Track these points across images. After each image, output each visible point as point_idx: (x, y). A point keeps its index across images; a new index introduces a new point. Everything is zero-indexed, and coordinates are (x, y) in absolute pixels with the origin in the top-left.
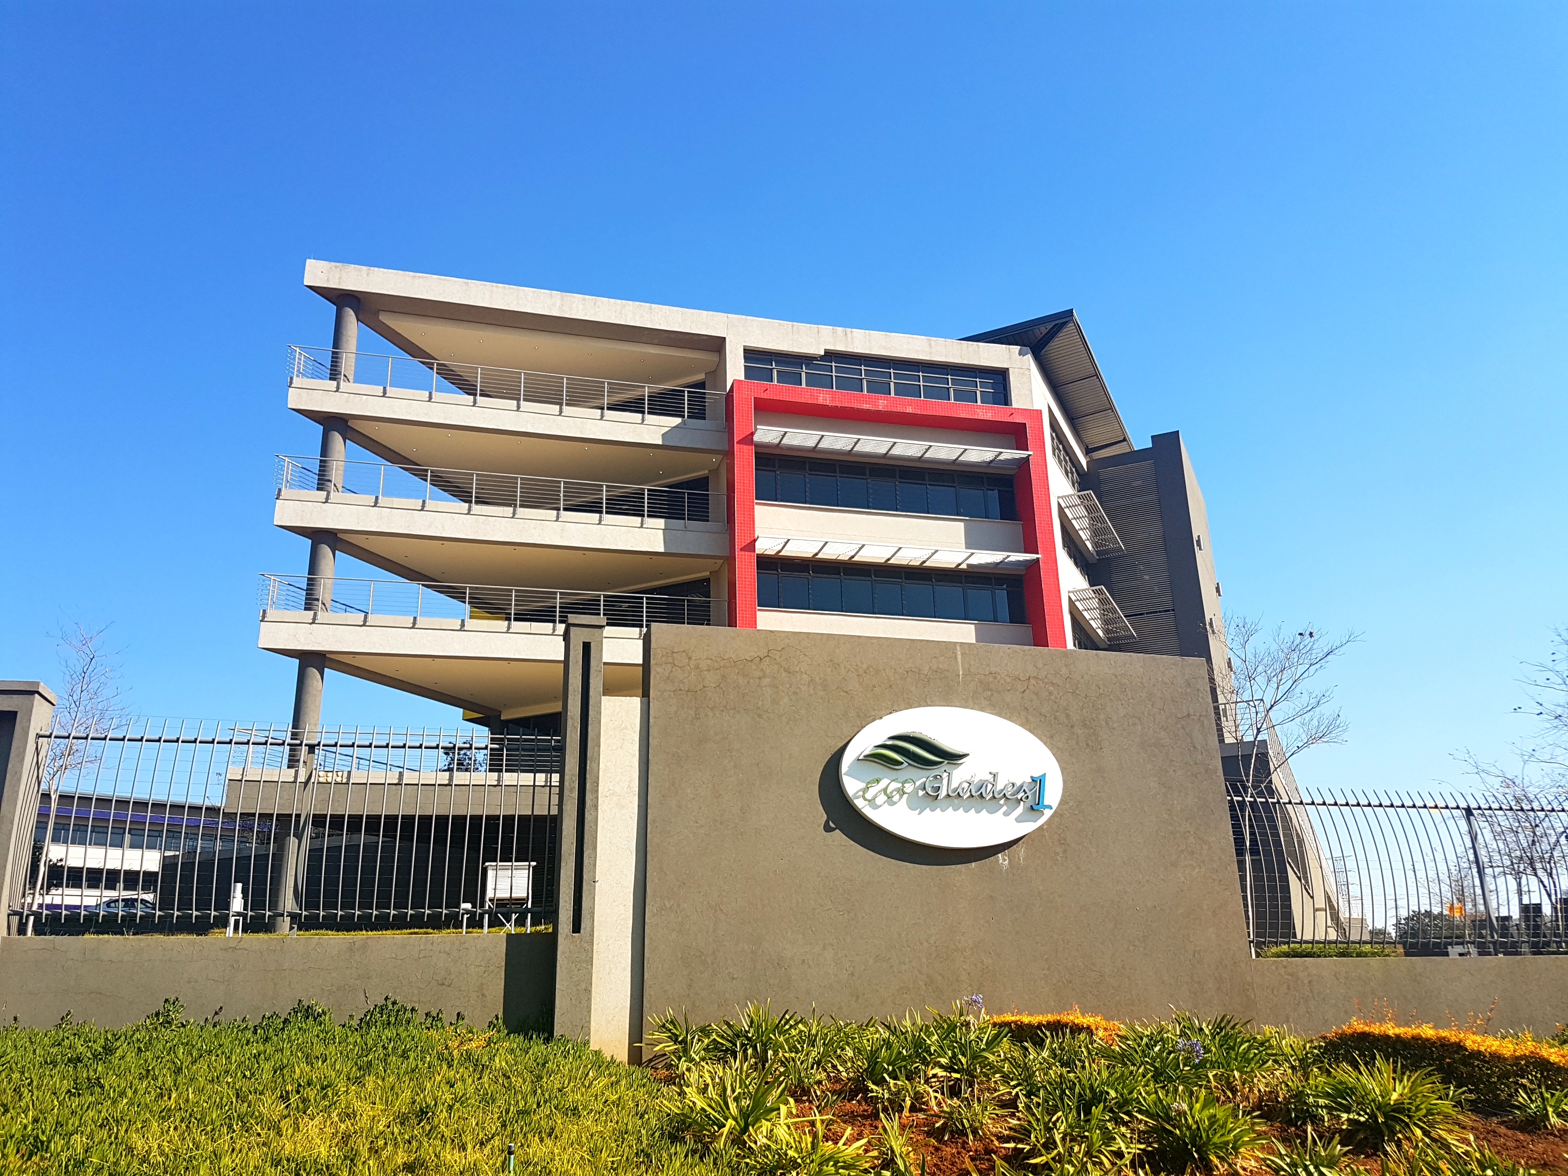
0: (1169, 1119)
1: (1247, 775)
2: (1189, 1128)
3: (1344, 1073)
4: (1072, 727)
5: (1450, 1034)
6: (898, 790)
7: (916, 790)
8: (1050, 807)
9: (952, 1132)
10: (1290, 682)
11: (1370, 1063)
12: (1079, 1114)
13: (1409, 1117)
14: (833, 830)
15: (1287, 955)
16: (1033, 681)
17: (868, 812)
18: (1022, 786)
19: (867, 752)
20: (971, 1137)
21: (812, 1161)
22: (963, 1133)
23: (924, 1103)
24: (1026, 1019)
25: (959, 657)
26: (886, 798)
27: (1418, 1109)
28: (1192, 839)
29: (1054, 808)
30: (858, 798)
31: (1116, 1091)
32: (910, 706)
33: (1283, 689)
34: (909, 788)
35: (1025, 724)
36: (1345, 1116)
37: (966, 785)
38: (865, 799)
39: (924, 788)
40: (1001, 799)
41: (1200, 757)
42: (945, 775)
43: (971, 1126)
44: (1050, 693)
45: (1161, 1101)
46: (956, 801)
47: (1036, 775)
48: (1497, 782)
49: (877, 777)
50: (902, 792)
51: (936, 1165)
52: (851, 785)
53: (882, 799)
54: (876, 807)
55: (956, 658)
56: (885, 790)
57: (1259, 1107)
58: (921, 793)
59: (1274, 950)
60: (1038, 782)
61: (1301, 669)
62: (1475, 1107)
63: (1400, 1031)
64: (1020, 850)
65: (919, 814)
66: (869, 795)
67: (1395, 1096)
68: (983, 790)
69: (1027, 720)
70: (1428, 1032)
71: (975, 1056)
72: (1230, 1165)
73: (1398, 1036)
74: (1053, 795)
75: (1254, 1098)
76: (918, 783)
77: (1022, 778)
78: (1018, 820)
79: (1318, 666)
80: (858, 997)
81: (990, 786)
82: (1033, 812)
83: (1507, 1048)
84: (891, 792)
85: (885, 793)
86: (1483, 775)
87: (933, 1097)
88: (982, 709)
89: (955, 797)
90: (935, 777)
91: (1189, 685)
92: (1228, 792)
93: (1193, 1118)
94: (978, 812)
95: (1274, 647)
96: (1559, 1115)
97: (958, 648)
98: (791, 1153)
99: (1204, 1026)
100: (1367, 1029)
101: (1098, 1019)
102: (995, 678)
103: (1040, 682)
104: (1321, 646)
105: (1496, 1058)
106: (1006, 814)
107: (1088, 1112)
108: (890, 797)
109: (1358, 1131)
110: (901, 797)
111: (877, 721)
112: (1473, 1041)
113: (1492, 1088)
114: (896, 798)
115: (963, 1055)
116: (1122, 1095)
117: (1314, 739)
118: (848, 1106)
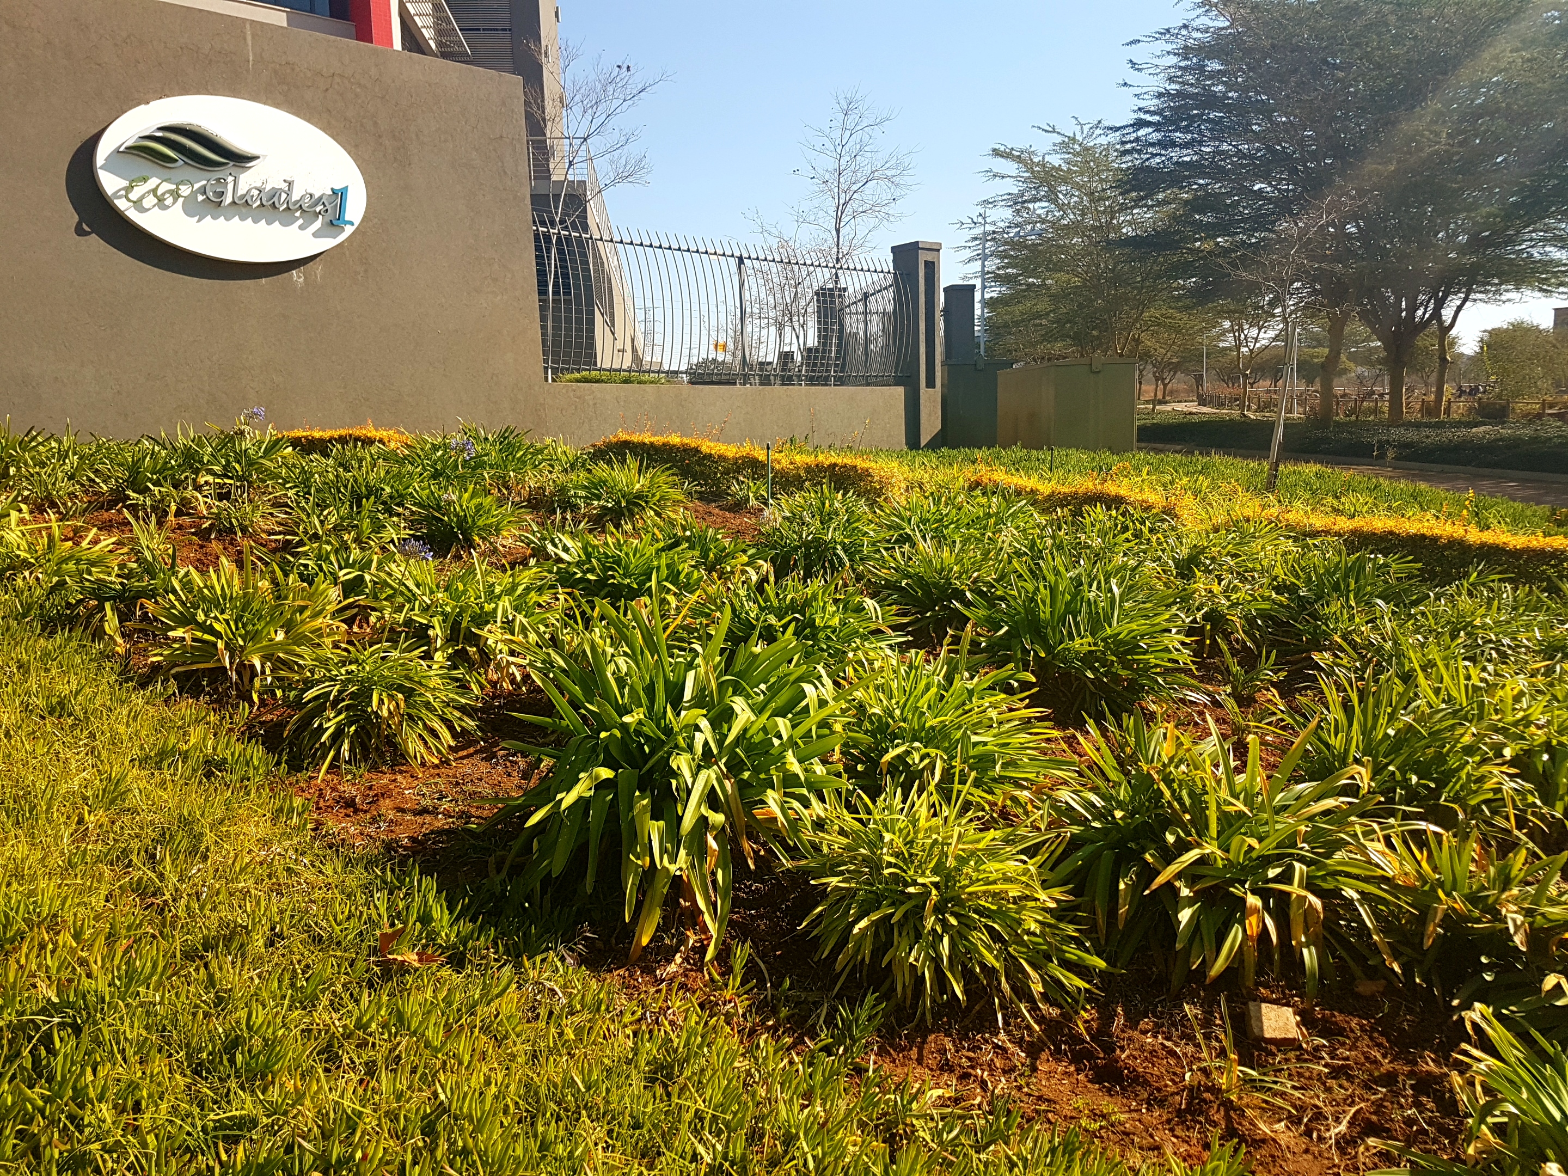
0: (439, 508)
1: (556, 208)
2: (457, 515)
3: (601, 470)
4: (380, 136)
5: (691, 442)
6: (171, 192)
7: (194, 194)
8: (352, 223)
9: (219, 532)
10: (604, 116)
11: (623, 462)
12: (351, 507)
13: (647, 502)
14: (88, 234)
15: (578, 381)
16: (337, 79)
17: (133, 215)
18: (320, 198)
19: (130, 143)
20: (240, 534)
21: (49, 560)
22: (231, 530)
23: (192, 508)
24: (317, 434)
25: (249, 38)
26: (156, 201)
27: (654, 495)
28: (496, 266)
29: (356, 225)
30: (120, 197)
31: (392, 487)
32: (185, 91)
33: (597, 122)
34: (185, 190)
35: (327, 128)
36: (596, 503)
37: (255, 193)
38: (129, 200)
39: (205, 193)
40: (297, 210)
41: (509, 183)
42: (230, 179)
43: (240, 524)
44: (357, 96)
45: (432, 493)
46: (244, 210)
47: (337, 187)
48: (774, 243)
49: (144, 174)
50: (176, 194)
51: (198, 560)
52: (110, 183)
53: (150, 201)
54: (143, 210)
55: (245, 39)
56: (154, 191)
57: (529, 501)
58: (201, 198)
59: (568, 376)
60: (340, 195)
61: (616, 103)
62: (702, 497)
63: (654, 439)
64: (318, 269)
65: (199, 221)
66: (134, 196)
67: (638, 486)
68: (275, 199)
69: (329, 122)
70: (675, 440)
71: (251, 463)
72: (491, 543)
73: (652, 443)
74: (355, 209)
75: (525, 493)
76: (196, 186)
77: (322, 188)
78: (315, 235)
79: (630, 102)
80: (126, 415)
81: (284, 196)
82: (333, 228)
83: (730, 451)
84: (163, 194)
85: (155, 195)
86: (766, 235)
87: (202, 503)
88: (277, 105)
89: (242, 206)
90: (218, 180)
91: (504, 104)
92: (534, 222)
93: (461, 506)
94: (269, 223)
95: (592, 77)
96: (757, 499)
97: (248, 26)
98: (23, 555)
99: (490, 437)
100: (628, 438)
101: (391, 432)
102: (293, 70)
103: (346, 82)
104: (637, 81)
105: (723, 458)
106: (302, 228)
107: (359, 505)
108: (161, 200)
109: (606, 515)
110: (175, 201)
111: (142, 107)
112: (707, 447)
113: (717, 482)
114: (169, 201)
115: (238, 462)
116: (397, 491)
117: (621, 178)
118: (106, 515)
